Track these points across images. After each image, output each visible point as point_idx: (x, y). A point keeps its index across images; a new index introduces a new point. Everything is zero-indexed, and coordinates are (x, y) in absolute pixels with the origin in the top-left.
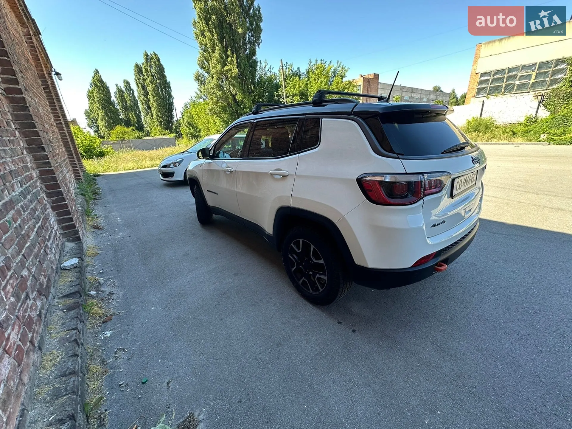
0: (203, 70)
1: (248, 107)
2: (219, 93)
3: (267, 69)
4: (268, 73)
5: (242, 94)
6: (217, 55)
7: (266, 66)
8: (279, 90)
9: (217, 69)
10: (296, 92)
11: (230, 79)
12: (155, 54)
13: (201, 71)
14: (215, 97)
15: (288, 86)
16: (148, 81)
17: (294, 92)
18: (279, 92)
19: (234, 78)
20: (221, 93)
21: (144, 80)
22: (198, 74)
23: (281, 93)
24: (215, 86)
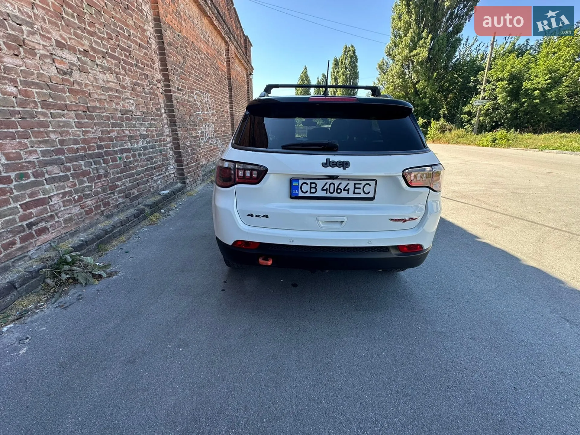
0: (388, 57)
1: (428, 97)
2: (397, 81)
3: (473, 48)
4: (474, 53)
5: (425, 81)
6: (408, 39)
7: (473, 44)
8: (479, 73)
9: (403, 55)
10: (504, 75)
11: (415, 64)
12: (352, 47)
13: (387, 58)
14: (392, 86)
15: (494, 68)
16: (340, 73)
17: (501, 75)
18: (478, 76)
19: (421, 64)
20: (400, 81)
21: (338, 72)
22: (383, 62)
23: (480, 78)
24: (396, 74)
